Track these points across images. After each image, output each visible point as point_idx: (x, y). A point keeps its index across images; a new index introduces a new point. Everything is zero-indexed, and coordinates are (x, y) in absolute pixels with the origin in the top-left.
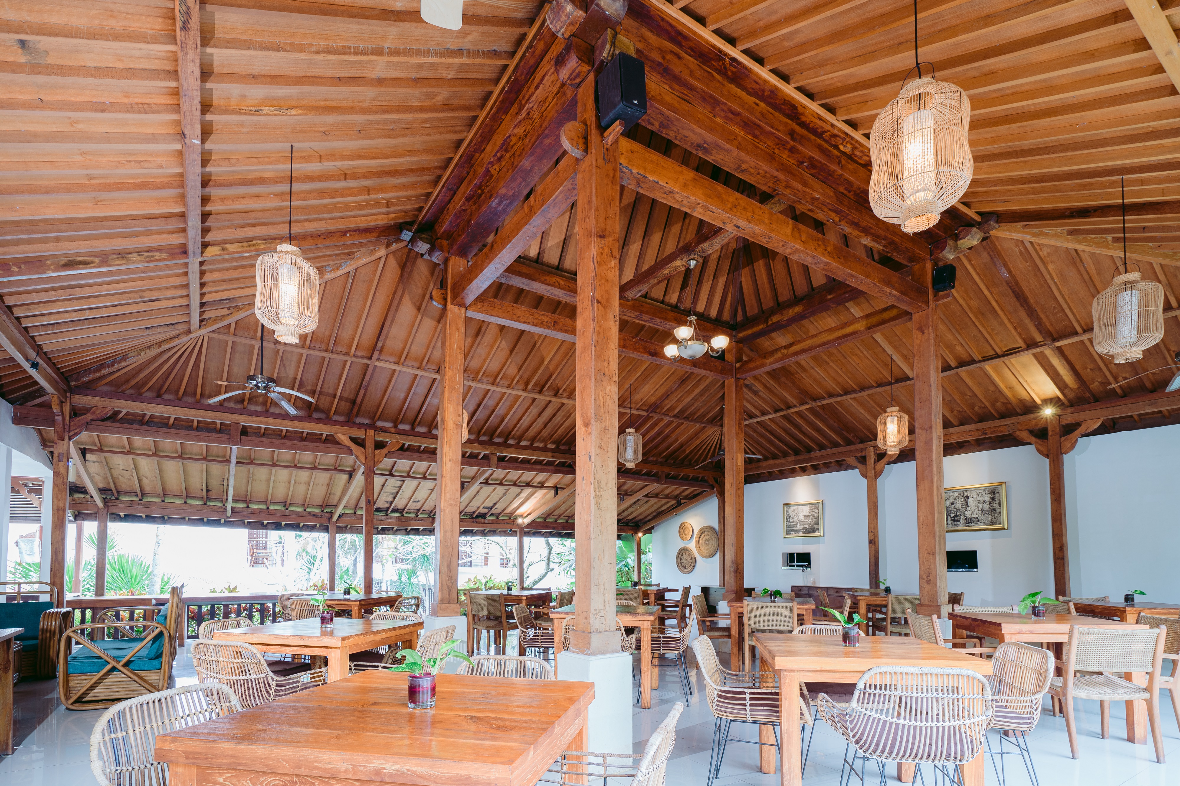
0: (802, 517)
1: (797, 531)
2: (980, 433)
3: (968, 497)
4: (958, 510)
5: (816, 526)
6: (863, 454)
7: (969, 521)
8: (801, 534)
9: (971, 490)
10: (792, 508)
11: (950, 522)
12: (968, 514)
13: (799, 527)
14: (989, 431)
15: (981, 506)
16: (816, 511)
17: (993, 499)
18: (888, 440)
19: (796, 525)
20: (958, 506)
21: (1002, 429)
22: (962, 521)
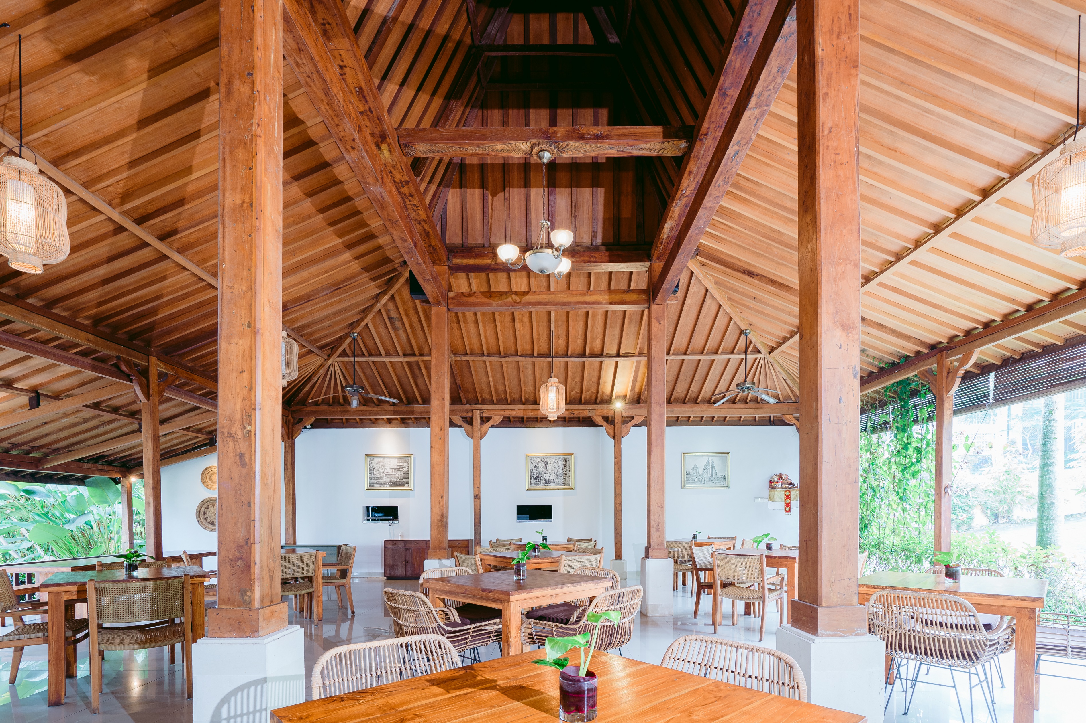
0: (388, 470)
1: (383, 484)
2: (569, 413)
3: (547, 463)
4: (539, 473)
5: (405, 480)
6: (470, 414)
7: (547, 482)
8: (387, 487)
9: (550, 457)
10: (377, 460)
11: (533, 482)
12: (547, 476)
13: (385, 479)
14: (576, 412)
15: (556, 470)
16: (406, 465)
17: (565, 466)
18: (550, 407)
19: (381, 478)
20: (539, 469)
21: (584, 412)
22: (542, 482)
